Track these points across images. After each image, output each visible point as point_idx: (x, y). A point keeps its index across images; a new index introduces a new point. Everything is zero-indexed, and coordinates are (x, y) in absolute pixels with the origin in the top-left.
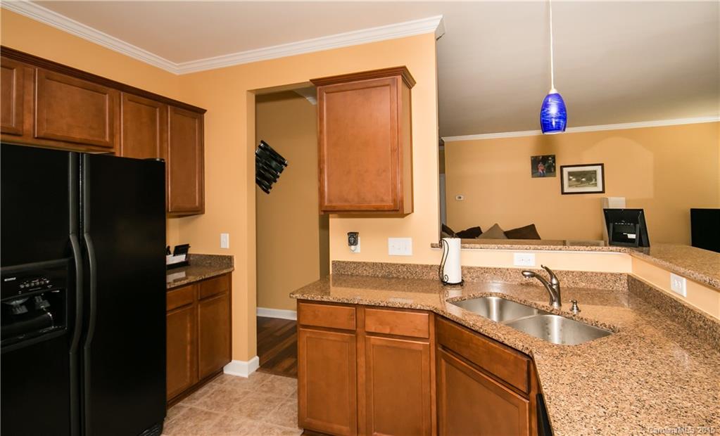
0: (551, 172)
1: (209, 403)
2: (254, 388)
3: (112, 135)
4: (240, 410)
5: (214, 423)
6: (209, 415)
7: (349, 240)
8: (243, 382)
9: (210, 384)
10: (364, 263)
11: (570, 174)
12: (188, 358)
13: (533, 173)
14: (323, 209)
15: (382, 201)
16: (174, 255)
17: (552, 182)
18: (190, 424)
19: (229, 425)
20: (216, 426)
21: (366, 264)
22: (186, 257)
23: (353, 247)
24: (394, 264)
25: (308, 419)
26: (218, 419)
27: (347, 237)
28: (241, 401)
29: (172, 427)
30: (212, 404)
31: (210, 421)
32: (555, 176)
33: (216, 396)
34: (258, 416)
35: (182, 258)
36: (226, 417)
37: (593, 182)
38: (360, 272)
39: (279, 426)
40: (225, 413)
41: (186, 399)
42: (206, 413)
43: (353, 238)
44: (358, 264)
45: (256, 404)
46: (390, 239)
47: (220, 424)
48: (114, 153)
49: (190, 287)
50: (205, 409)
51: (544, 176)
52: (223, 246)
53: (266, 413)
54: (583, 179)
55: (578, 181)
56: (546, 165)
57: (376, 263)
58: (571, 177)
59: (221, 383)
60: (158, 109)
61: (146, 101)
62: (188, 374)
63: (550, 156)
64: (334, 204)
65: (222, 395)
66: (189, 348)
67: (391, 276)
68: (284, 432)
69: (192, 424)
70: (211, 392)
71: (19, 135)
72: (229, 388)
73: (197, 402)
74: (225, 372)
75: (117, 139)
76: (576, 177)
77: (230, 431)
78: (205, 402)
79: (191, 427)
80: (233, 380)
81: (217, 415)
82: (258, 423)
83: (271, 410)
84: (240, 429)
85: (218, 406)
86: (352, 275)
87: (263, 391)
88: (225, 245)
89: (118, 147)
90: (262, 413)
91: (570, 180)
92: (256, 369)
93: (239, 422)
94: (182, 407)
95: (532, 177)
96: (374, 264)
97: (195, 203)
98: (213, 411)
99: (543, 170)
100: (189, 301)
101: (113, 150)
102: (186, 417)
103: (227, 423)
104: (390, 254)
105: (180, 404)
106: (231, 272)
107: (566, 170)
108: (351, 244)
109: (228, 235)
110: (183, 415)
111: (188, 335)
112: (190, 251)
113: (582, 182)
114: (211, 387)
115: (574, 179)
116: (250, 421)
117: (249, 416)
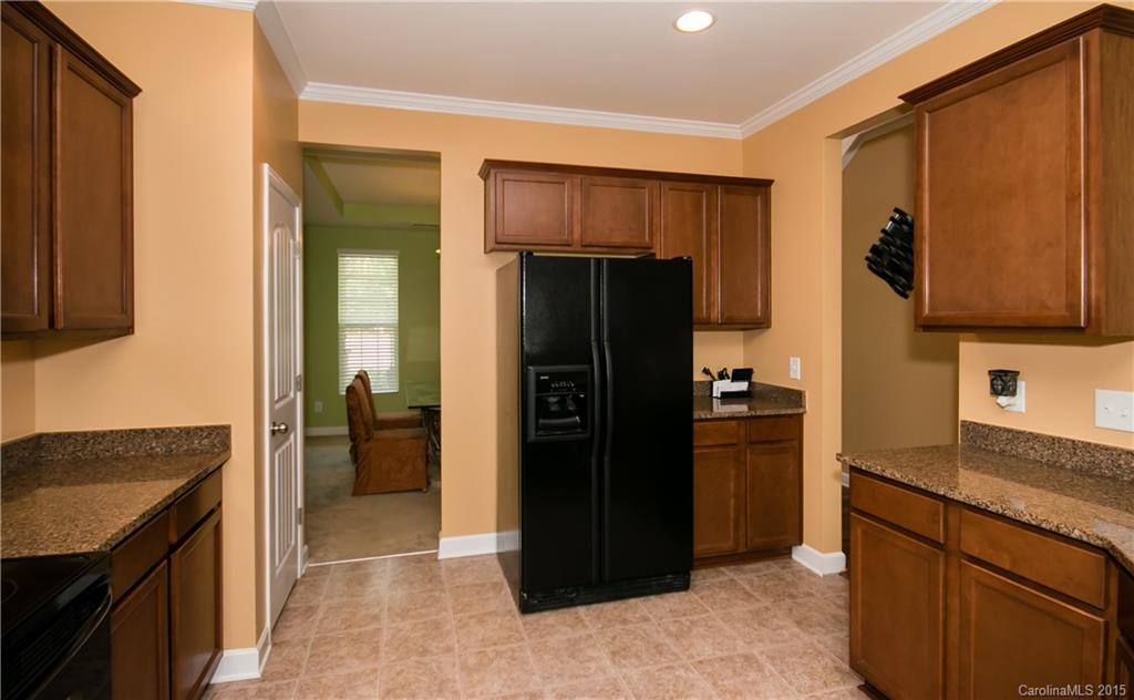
1: (756, 583)
2: (823, 594)
3: (651, 235)
4: (790, 610)
5: (750, 608)
6: (748, 596)
7: (992, 386)
8: (814, 579)
9: (767, 563)
10: (1031, 433)
12: (732, 515)
14: (922, 323)
15: (1044, 306)
16: (732, 381)
18: (723, 595)
19: (767, 620)
20: (750, 611)
21: (1036, 437)
22: (749, 386)
23: (1002, 400)
24: (1107, 448)
25: (863, 661)
26: (756, 606)
27: (987, 379)
28: (799, 600)
29: (703, 589)
30: (759, 587)
31: (745, 603)
33: (768, 580)
34: (811, 630)
35: (742, 386)
36: (767, 609)
38: (1020, 450)
39: (833, 656)
40: (768, 604)
41: (733, 567)
42: (747, 593)
43: (1003, 382)
44: (1016, 435)
45: (815, 614)
46: (1099, 393)
47: (756, 613)
48: (654, 254)
49: (734, 422)
50: (747, 587)
52: (792, 376)
53: (824, 631)
57: (1060, 439)
59: (783, 568)
60: (704, 194)
61: (689, 186)
62: (732, 535)
64: (941, 313)
65: (776, 582)
66: (732, 501)
67: (1097, 472)
68: (836, 668)
69: (726, 596)
70: (766, 572)
71: (569, 245)
72: (789, 578)
73: (743, 576)
74: (794, 556)
75: (656, 238)
77: (764, 626)
78: (752, 581)
79: (722, 599)
80: (800, 571)
81: (758, 600)
82: (806, 638)
83: (833, 631)
84: (778, 632)
85: (765, 591)
86: (1002, 452)
87: (835, 604)
88: (793, 374)
89: (658, 247)
90: (818, 628)
92: (839, 571)
93: (782, 624)
94: (723, 573)
96: (1054, 440)
97: (756, 312)
98: (756, 594)
100: (734, 441)
101: (653, 251)
102: (722, 586)
103: (765, 616)
104: (1098, 424)
105: (723, 569)
106: (802, 414)
108: (995, 392)
109: (799, 360)
110: (721, 583)
111: (732, 485)
112: (755, 379)
114: (768, 567)
116: (796, 630)
117: (799, 623)
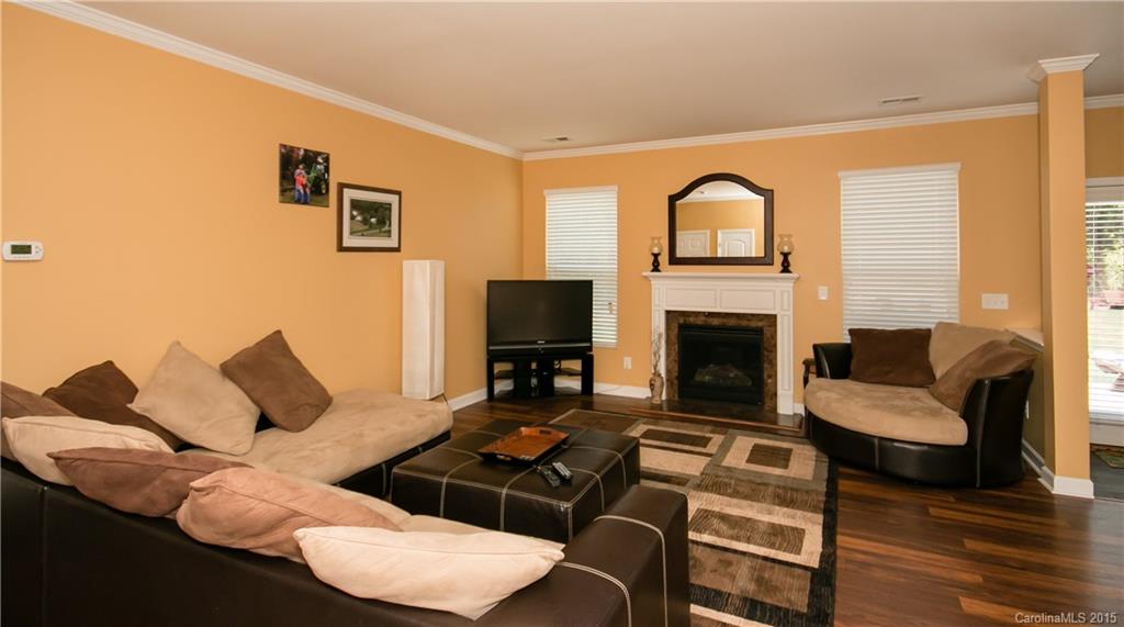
0: (321, 194)
11: (355, 204)
13: (283, 191)
17: (319, 218)
32: (328, 206)
37: (386, 228)
51: (305, 203)
54: (373, 220)
55: (365, 221)
56: (313, 175)
58: (355, 213)
63: (319, 154)
76: (361, 214)
91: (353, 218)
95: (281, 202)
99: (304, 186)
107: (349, 194)
113: (371, 226)
115: (359, 218)
